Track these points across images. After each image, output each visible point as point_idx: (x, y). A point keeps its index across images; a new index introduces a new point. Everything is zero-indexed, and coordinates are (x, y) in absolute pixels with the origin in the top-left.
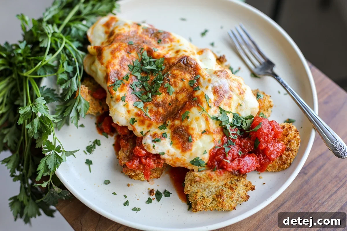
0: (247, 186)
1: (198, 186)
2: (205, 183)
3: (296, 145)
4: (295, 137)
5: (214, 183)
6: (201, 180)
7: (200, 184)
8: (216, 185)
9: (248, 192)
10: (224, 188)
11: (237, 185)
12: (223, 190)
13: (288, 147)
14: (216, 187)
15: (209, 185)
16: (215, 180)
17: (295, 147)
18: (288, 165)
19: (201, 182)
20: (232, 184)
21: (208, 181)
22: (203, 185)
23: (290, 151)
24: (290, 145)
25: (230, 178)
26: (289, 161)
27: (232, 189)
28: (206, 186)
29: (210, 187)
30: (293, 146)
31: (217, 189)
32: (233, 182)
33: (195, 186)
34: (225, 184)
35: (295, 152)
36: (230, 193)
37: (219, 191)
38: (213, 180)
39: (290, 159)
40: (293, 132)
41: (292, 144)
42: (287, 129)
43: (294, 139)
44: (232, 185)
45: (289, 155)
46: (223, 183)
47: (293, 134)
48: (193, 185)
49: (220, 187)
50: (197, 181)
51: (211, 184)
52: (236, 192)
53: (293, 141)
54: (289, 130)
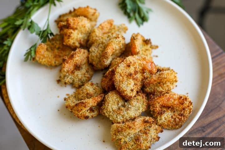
0: (157, 130)
1: (121, 134)
2: (126, 132)
3: (188, 112)
4: (188, 106)
5: (133, 131)
6: (122, 130)
7: (122, 133)
8: (134, 132)
9: (158, 134)
10: (140, 133)
11: (149, 130)
12: (139, 135)
13: (182, 112)
14: (134, 134)
15: (129, 133)
16: (133, 128)
17: (187, 114)
18: (179, 126)
19: (123, 132)
20: (146, 129)
21: (127, 130)
22: (124, 133)
23: (182, 116)
24: (184, 112)
25: (144, 126)
26: (180, 123)
27: (146, 133)
28: (127, 134)
29: (130, 134)
30: (186, 113)
31: (135, 135)
32: (146, 128)
33: (119, 135)
34: (141, 131)
35: (187, 117)
36: (145, 136)
37: (137, 136)
38: (131, 129)
39: (182, 122)
40: (188, 102)
41: (185, 111)
42: (183, 99)
43: (188, 108)
44: (146, 131)
45: (181, 119)
46: (139, 130)
47: (187, 104)
48: (117, 134)
49: (137, 133)
50: (120, 131)
51: (130, 132)
52: (149, 135)
53: (186, 109)
54: (185, 100)
